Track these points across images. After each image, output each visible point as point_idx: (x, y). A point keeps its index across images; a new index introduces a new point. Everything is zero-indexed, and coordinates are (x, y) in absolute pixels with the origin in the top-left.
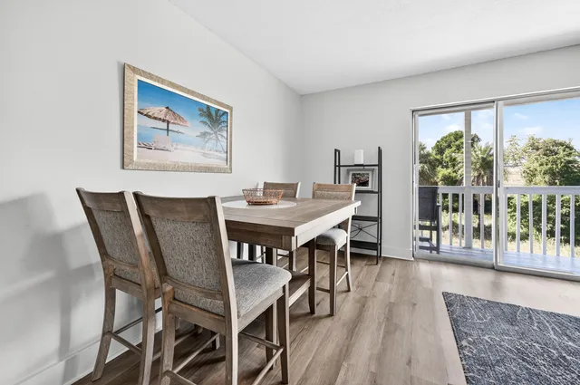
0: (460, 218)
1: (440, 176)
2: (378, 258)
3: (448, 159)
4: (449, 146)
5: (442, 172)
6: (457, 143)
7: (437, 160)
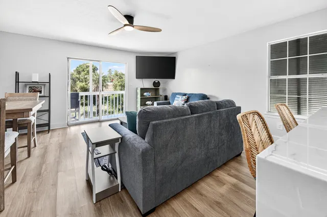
0: (88, 108)
1: (79, 86)
2: (49, 130)
3: (83, 78)
4: (83, 70)
5: (79, 84)
6: (87, 69)
7: (77, 78)
